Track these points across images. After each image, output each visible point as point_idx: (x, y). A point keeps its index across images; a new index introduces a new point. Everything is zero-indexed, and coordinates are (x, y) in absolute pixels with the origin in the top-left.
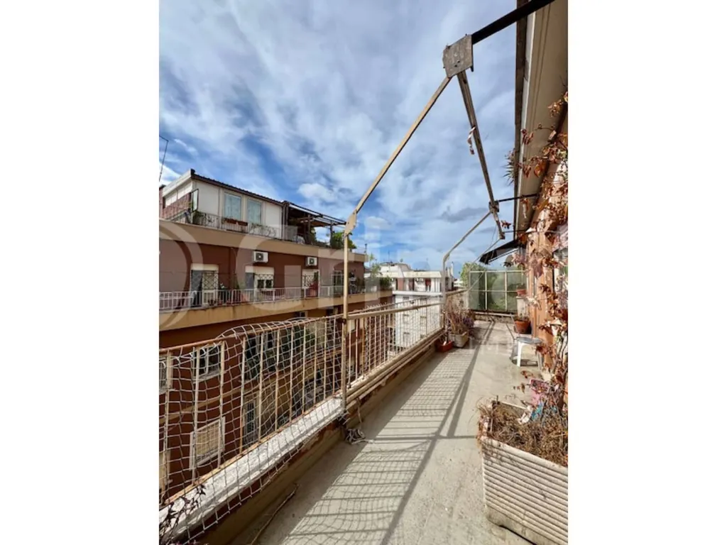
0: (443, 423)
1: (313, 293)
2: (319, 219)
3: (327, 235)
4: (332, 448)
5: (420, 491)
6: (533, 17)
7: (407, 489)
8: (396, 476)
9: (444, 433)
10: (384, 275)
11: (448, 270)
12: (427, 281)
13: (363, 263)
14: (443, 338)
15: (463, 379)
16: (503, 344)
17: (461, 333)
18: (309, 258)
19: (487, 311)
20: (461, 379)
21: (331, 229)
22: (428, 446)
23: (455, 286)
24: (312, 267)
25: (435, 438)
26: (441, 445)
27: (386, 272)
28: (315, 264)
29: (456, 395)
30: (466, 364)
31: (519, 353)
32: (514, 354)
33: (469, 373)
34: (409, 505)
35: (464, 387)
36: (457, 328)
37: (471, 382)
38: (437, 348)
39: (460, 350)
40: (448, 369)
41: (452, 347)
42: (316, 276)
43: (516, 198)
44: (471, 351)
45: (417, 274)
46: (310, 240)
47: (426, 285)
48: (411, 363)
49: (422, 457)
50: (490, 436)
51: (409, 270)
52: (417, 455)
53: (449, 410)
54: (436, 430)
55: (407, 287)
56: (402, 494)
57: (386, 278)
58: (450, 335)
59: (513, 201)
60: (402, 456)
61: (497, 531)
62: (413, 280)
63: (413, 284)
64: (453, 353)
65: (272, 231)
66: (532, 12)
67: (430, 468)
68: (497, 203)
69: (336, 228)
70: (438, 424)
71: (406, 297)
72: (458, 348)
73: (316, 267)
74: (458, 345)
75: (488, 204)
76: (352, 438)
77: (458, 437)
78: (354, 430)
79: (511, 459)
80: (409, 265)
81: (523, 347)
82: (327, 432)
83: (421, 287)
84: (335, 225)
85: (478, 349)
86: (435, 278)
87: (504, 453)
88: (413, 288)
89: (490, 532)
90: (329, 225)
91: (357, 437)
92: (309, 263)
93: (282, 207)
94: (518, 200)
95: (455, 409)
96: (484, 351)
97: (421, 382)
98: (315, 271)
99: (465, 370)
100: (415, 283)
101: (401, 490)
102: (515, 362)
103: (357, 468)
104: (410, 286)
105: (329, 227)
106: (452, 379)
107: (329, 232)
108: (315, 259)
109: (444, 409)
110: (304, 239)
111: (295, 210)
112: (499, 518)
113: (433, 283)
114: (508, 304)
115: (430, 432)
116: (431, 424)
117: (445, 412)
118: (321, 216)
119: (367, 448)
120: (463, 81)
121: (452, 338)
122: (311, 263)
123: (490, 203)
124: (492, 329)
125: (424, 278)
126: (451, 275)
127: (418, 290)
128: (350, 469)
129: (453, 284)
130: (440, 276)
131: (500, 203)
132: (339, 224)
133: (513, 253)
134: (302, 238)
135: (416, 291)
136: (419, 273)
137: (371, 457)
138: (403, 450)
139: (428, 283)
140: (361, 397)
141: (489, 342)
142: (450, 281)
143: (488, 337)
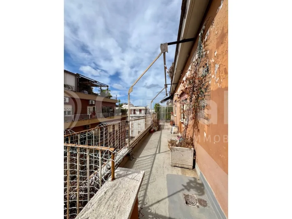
0: (157, 150)
1: (93, 117)
2: (95, 83)
3: (99, 91)
4: (127, 162)
5: (155, 165)
6: (180, 44)
7: (151, 166)
8: (148, 164)
9: (157, 152)
10: (124, 108)
11: (148, 106)
12: (140, 110)
13: (115, 103)
14: (151, 128)
16: (168, 129)
17: (157, 126)
18: (90, 101)
19: (162, 119)
21: (101, 88)
22: (154, 156)
24: (92, 105)
25: (155, 154)
26: (157, 155)
27: (124, 107)
28: (94, 103)
29: (158, 144)
31: (173, 131)
32: (172, 131)
33: (160, 137)
34: (153, 169)
35: (160, 141)
36: (155, 125)
37: (162, 140)
38: (150, 132)
39: (156, 132)
40: (154, 137)
41: (154, 131)
42: (94, 108)
43: (171, 84)
44: (159, 132)
46: (90, 92)
47: (140, 112)
48: (144, 136)
49: (153, 159)
50: (172, 146)
51: (133, 106)
52: (152, 159)
53: (157, 147)
54: (155, 152)
55: (133, 113)
56: (151, 167)
57: (125, 109)
58: (153, 127)
59: (171, 85)
60: (148, 160)
61: (173, 168)
62: (135, 110)
63: (135, 112)
65: (70, 87)
66: (180, 43)
67: (156, 161)
68: (167, 85)
69: (102, 88)
70: (155, 151)
71: (132, 117)
72: (156, 131)
73: (94, 105)
74: (156, 130)
75: (164, 85)
76: (132, 159)
77: (161, 153)
78: (132, 157)
79: (176, 150)
80: (133, 104)
81: (174, 128)
82: (125, 158)
83: (138, 113)
84: (103, 86)
85: (161, 131)
86: (143, 109)
87: (175, 149)
88: (135, 113)
89: (172, 168)
90: (100, 86)
91: (133, 158)
92: (90, 103)
93: (76, 76)
94: (172, 85)
95: (159, 146)
96: (163, 131)
97: (147, 142)
98: (94, 106)
100: (136, 111)
101: (150, 166)
102: (172, 133)
103: (136, 165)
104: (133, 112)
105: (100, 87)
106: (156, 140)
107: (100, 90)
108: (94, 102)
109: (156, 147)
110: (88, 91)
111: (82, 78)
112: (174, 165)
113: (142, 111)
114: (168, 117)
115: (153, 153)
116: (153, 151)
117: (156, 148)
118: (96, 82)
119: (137, 160)
120: (164, 54)
121: (154, 128)
122: (91, 103)
123: (165, 85)
124: (164, 125)
125: (139, 109)
126: (148, 108)
127: (137, 114)
128: (134, 166)
129: (149, 111)
130: (145, 108)
131: (168, 85)
132: (104, 86)
133: (169, 101)
134: (87, 92)
135: (136, 114)
136: (137, 107)
137: (139, 162)
138: (148, 158)
139: (141, 111)
140: (133, 147)
141: (164, 129)
142: (148, 110)
143: (164, 127)
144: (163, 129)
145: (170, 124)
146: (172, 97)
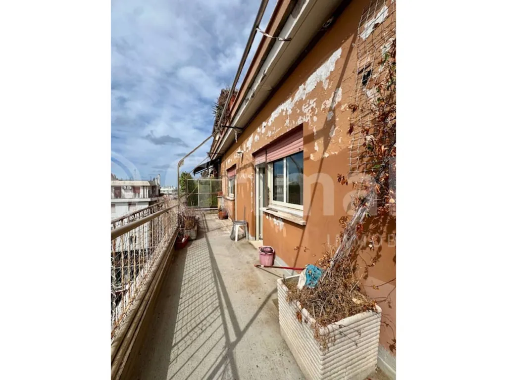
0: (225, 324)
9: (233, 338)
11: (156, 180)
12: (135, 189)
15: (212, 266)
16: (219, 229)
19: (200, 208)
20: (211, 268)
23: (161, 192)
25: (229, 352)
29: (217, 286)
30: (206, 252)
31: (237, 232)
32: (233, 232)
33: (213, 259)
35: (217, 275)
39: (195, 241)
41: (189, 241)
44: (204, 240)
45: (124, 183)
47: (134, 193)
51: (114, 178)
64: (191, 247)
72: (193, 240)
74: (193, 238)
77: (245, 330)
83: (128, 195)
85: (206, 237)
86: (146, 186)
88: (119, 196)
96: (213, 237)
99: (208, 258)
102: (234, 238)
106: (205, 271)
109: (216, 309)
113: (142, 190)
114: (212, 201)
124: (205, 220)
125: (132, 186)
126: (158, 184)
127: (126, 197)
129: (159, 191)
130: (149, 184)
135: (124, 198)
136: (126, 182)
139: (136, 191)
141: (210, 229)
142: (158, 189)
143: (207, 226)
144: (208, 231)
145: (218, 217)
146: (218, 160)
